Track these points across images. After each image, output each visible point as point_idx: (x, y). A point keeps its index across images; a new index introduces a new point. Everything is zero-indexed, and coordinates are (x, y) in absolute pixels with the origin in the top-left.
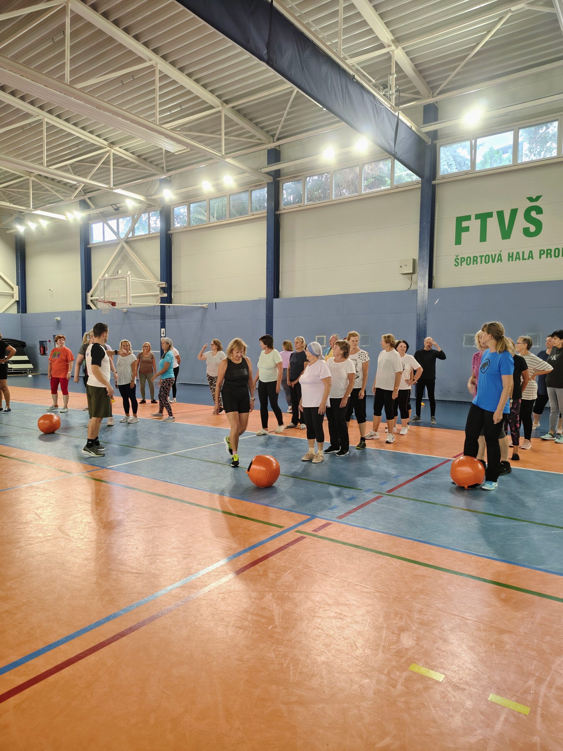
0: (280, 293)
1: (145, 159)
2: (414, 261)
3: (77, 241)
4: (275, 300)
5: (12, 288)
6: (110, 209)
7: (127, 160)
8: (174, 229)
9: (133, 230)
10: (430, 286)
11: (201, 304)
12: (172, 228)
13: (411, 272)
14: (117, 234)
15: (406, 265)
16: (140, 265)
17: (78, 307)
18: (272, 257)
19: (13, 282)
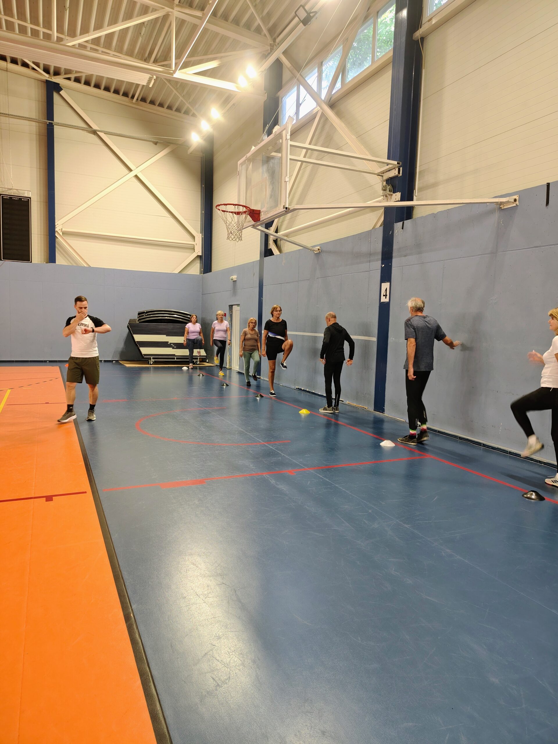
5: (194, 237)
8: (430, 19)
9: (342, 71)
12: (425, 18)
14: (317, 95)
19: (195, 228)
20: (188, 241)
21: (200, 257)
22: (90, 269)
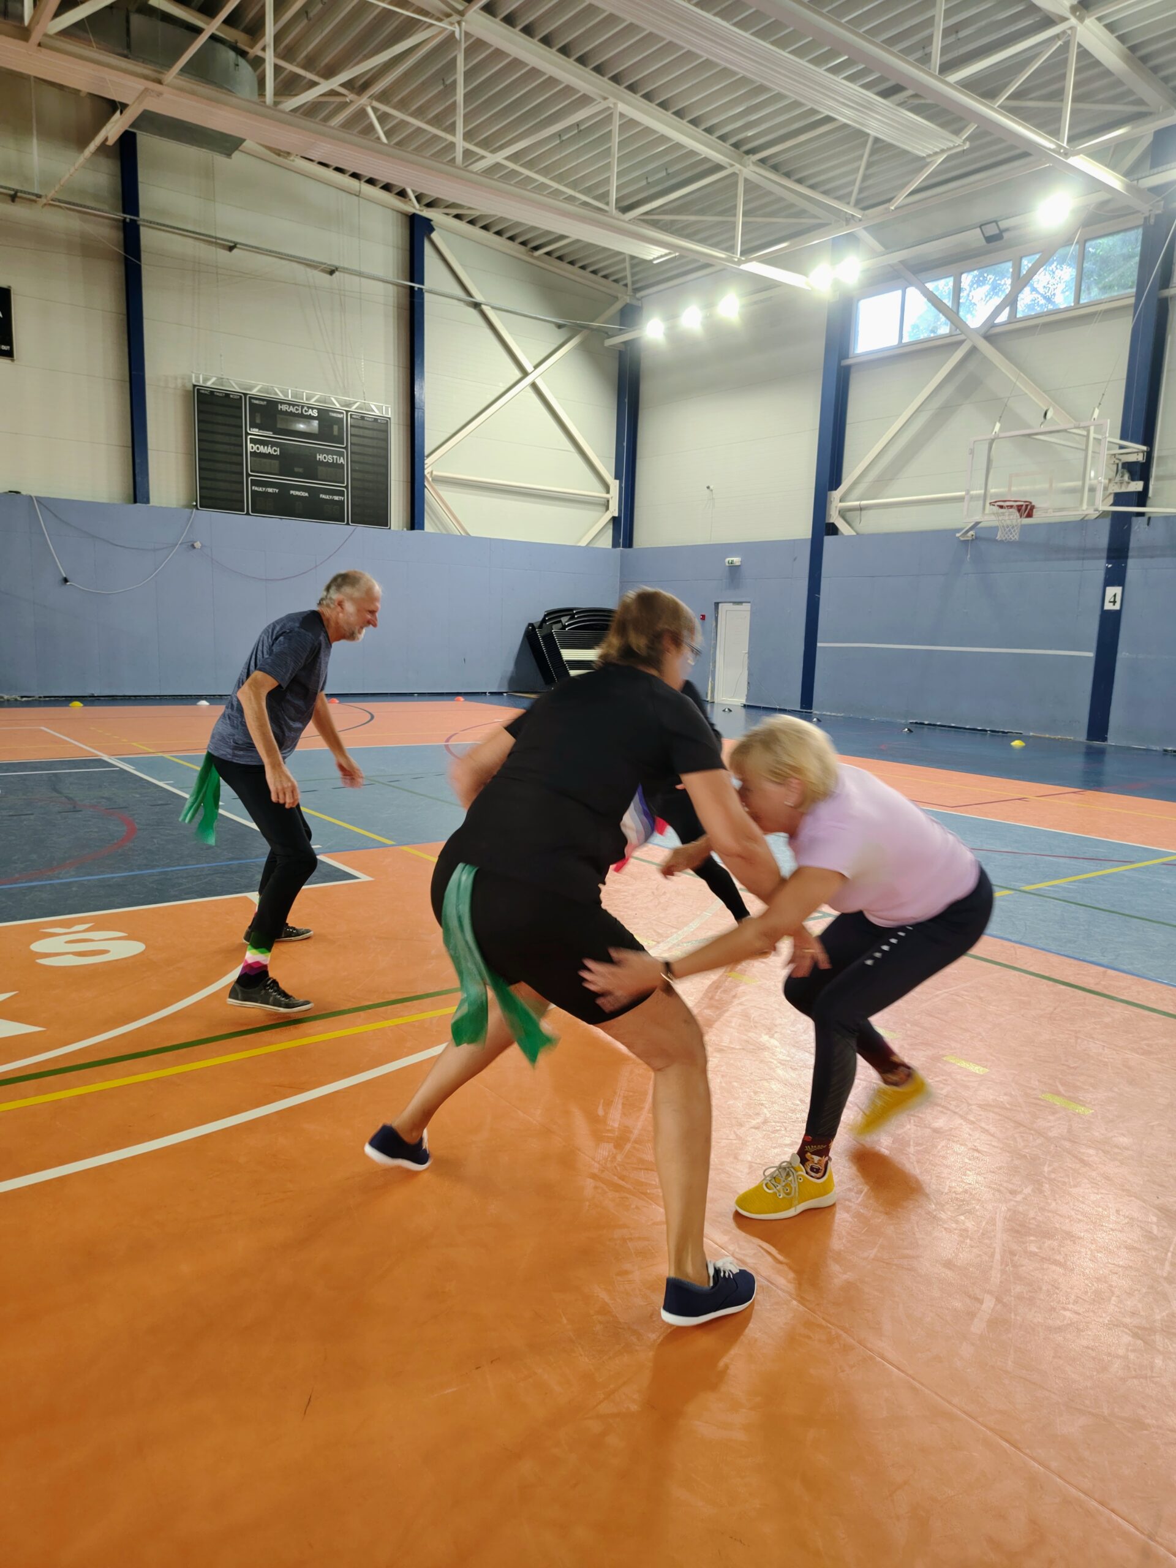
3: (815, 350)
5: (607, 487)
6: (974, 237)
9: (1011, 301)
12: (1174, 281)
14: (952, 314)
17: (803, 529)
19: (609, 471)
20: (599, 493)
21: (614, 519)
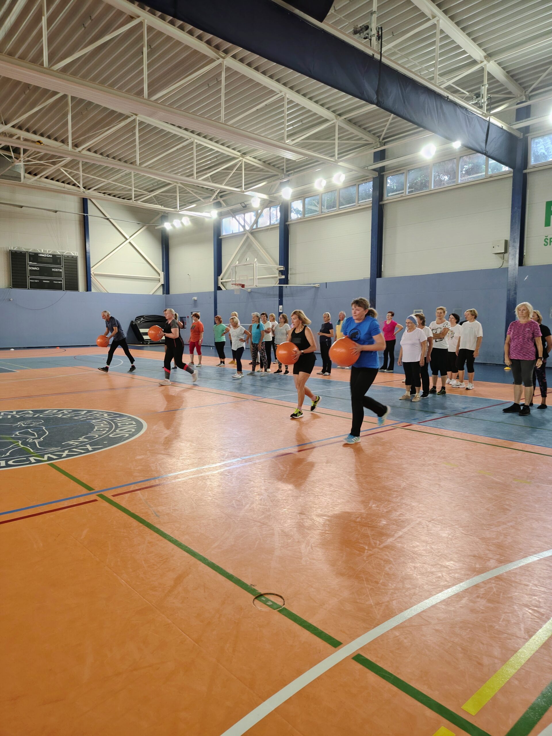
0: (383, 273)
1: (269, 164)
2: (506, 242)
3: (211, 234)
4: (378, 280)
5: (159, 274)
6: (239, 206)
7: (254, 166)
8: (291, 221)
10: (521, 263)
11: (314, 284)
12: (289, 220)
13: (503, 251)
14: (243, 226)
15: (498, 246)
16: (262, 252)
18: (375, 243)
19: (159, 269)
20: (156, 276)
21: (163, 285)
22: (108, 294)
